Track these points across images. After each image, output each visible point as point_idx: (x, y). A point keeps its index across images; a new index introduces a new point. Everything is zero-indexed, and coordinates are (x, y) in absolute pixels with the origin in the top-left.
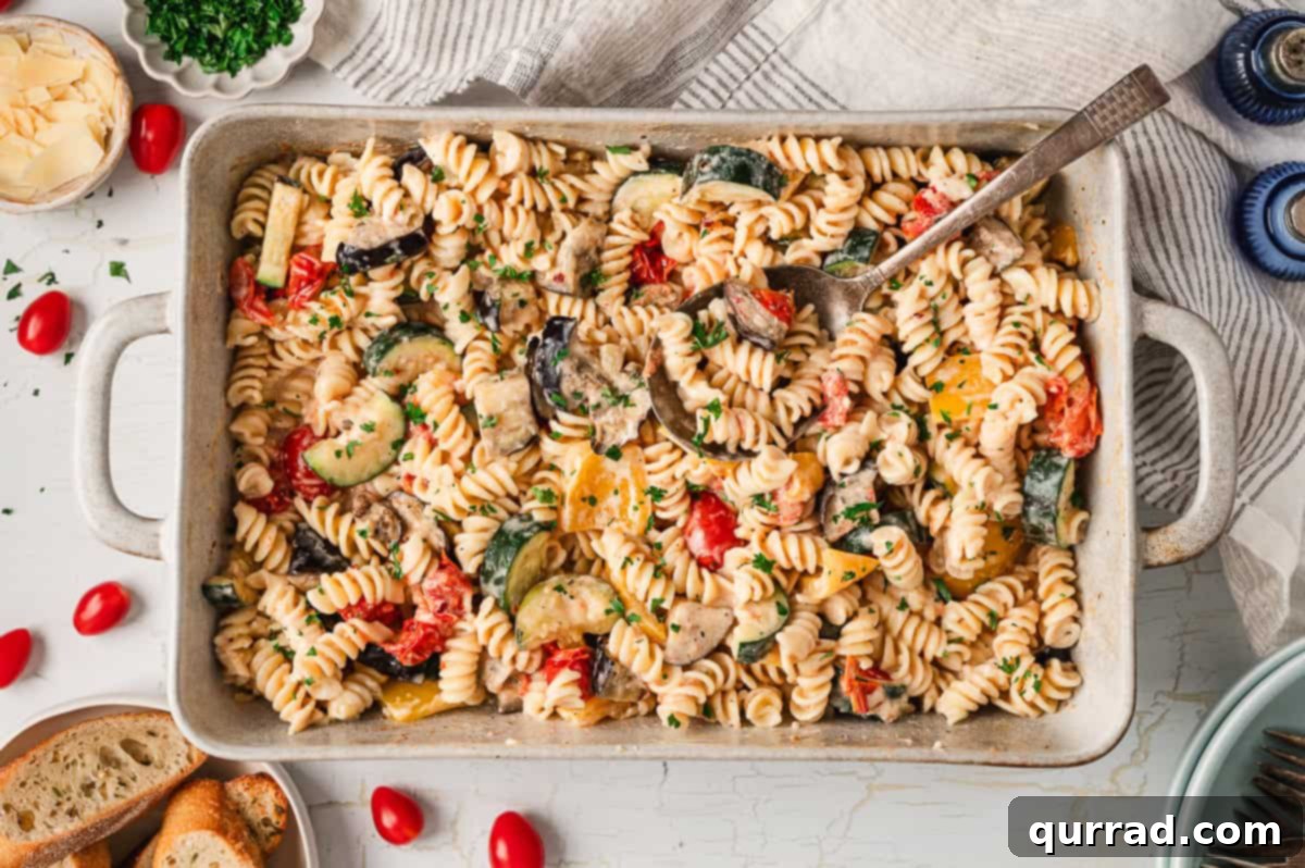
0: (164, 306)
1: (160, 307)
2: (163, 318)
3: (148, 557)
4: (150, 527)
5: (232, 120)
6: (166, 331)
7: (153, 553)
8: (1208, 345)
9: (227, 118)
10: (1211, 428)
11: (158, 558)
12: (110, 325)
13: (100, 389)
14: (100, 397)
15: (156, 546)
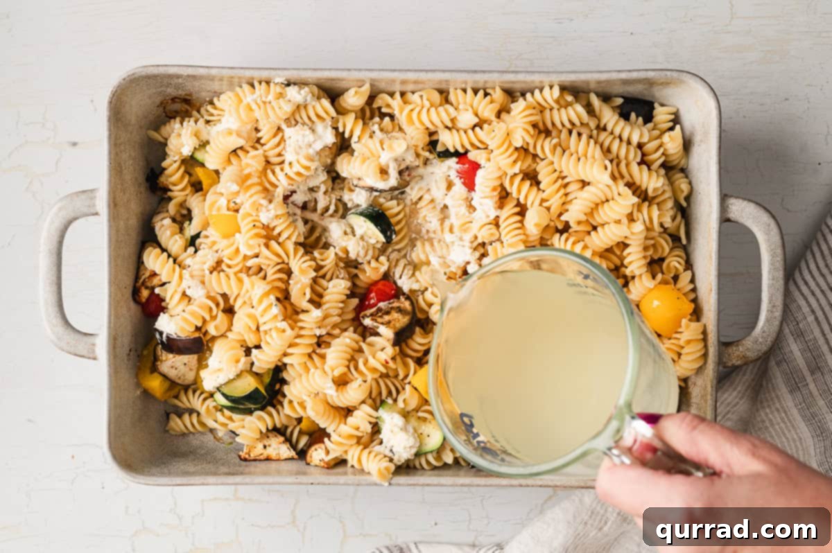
0: (95, 197)
1: (93, 198)
2: (94, 205)
3: (89, 358)
4: (90, 340)
5: (136, 76)
6: (97, 214)
7: (91, 356)
8: (769, 225)
9: (133, 74)
10: (769, 279)
11: (95, 359)
12: (60, 209)
13: (55, 251)
14: (55, 256)
15: (93, 351)
